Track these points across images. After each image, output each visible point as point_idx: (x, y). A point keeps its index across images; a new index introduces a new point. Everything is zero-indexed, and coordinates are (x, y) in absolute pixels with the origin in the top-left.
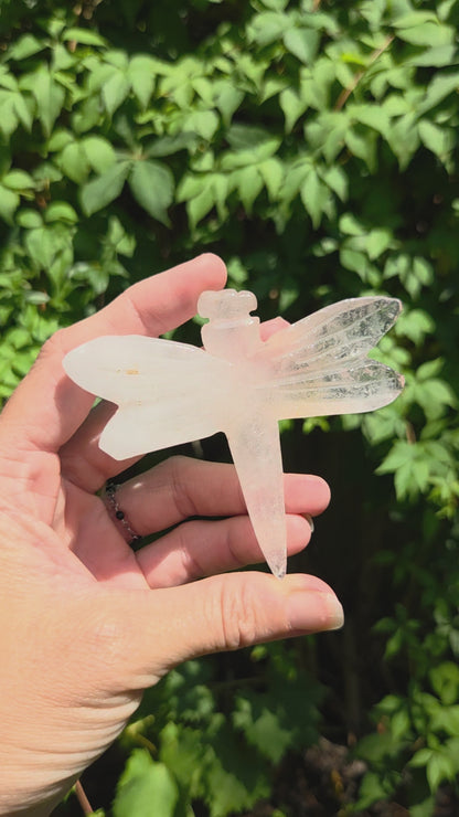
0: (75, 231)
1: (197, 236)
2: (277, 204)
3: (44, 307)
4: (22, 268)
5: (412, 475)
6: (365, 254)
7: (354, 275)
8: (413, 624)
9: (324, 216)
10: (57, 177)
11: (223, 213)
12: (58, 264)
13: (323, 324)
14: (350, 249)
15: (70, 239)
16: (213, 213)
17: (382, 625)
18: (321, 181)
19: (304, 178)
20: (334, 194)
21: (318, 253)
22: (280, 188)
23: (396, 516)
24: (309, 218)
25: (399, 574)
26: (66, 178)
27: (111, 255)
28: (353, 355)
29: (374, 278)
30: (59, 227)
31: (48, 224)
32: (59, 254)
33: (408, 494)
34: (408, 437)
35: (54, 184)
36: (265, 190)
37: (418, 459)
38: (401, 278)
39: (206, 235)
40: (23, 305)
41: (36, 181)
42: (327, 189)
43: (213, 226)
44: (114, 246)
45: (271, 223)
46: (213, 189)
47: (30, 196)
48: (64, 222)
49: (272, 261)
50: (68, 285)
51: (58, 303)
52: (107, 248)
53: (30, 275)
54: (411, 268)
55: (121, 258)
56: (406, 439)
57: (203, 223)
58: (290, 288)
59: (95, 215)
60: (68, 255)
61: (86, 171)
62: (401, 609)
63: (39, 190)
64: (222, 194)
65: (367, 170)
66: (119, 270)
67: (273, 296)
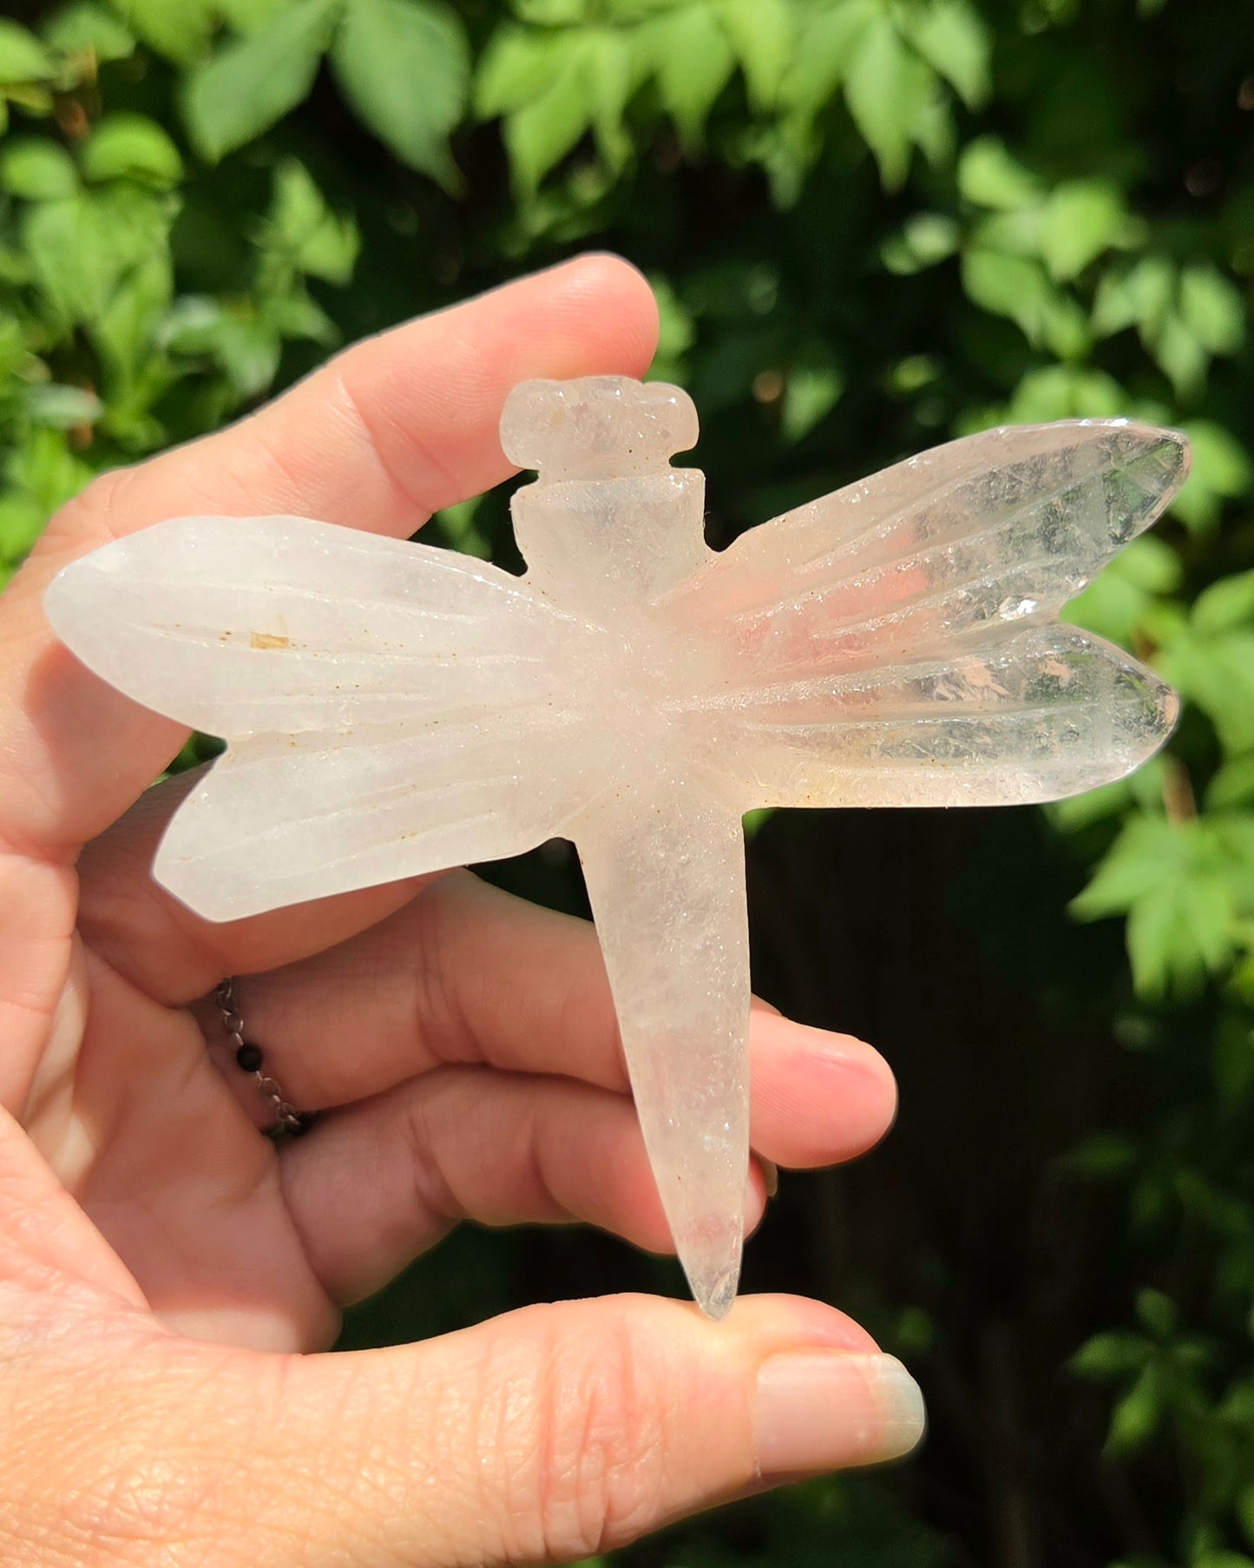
0: (174, 206)
1: (538, 219)
2: (772, 118)
3: (87, 437)
4: (20, 317)
5: (1181, 919)
6: (1039, 263)
7: (1005, 328)
8: (1190, 1352)
9: (916, 153)
10: (118, 45)
11: (616, 146)
12: (126, 306)
13: (918, 507)
14: (996, 250)
15: (160, 232)
16: (585, 148)
17: (1097, 1354)
18: (908, 48)
19: (854, 40)
20: (946, 87)
21: (899, 263)
22: (785, 72)
23: (1135, 1030)
24: (871, 161)
25: (1148, 1203)
26: (144, 49)
27: (283, 280)
28: (1007, 614)
29: (1065, 332)
30: (126, 194)
31: (94, 186)
32: (126, 276)
33: (1170, 978)
34: (1169, 799)
35: (109, 69)
36: (738, 79)
37: (1200, 869)
38: (1146, 332)
39: (565, 214)
40: (22, 432)
41: (58, 56)
42: (921, 73)
43: (588, 188)
44: (292, 251)
45: (757, 177)
46: (585, 79)
47: (37, 103)
48: (138, 180)
49: (761, 290)
50: (160, 371)
51: (128, 421)
52: (272, 259)
53: (45, 340)
54: (1176, 301)
55: (315, 287)
56: (1161, 808)
57: (556, 178)
58: (816, 366)
59: (236, 158)
60: (156, 277)
61: (201, 24)
62: (1152, 1304)
63: (67, 84)
64: (610, 94)
65: (1042, 12)
66: (309, 321)
67: (766, 392)
